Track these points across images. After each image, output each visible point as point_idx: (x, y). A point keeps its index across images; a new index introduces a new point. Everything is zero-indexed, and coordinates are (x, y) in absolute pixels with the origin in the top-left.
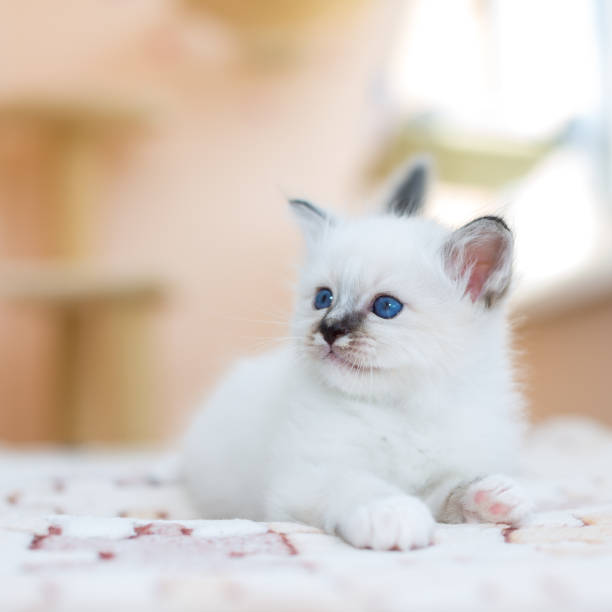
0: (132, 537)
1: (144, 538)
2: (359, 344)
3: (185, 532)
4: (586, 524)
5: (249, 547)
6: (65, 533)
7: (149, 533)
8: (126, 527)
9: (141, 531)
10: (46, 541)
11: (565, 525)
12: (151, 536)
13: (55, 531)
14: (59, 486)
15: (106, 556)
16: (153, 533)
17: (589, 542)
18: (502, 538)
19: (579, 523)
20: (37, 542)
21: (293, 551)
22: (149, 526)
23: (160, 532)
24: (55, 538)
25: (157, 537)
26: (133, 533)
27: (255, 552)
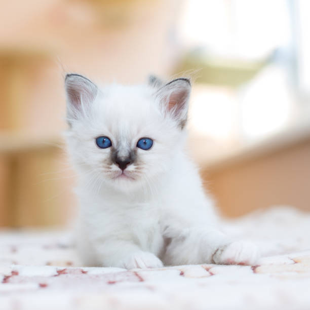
0: (56, 276)
1: (62, 276)
2: (140, 168)
3: (83, 272)
4: (296, 262)
5: (118, 278)
6: (20, 274)
7: (64, 273)
8: (52, 270)
9: (60, 272)
10: (10, 279)
11: (285, 263)
12: (66, 275)
13: (15, 273)
14: (14, 250)
15: (43, 286)
16: (67, 273)
17: (298, 272)
18: (252, 271)
19: (292, 262)
20: (6, 279)
21: (141, 280)
22: (64, 270)
23: (70, 272)
24: (15, 277)
25: (69, 275)
26: (57, 274)
27: (121, 281)
